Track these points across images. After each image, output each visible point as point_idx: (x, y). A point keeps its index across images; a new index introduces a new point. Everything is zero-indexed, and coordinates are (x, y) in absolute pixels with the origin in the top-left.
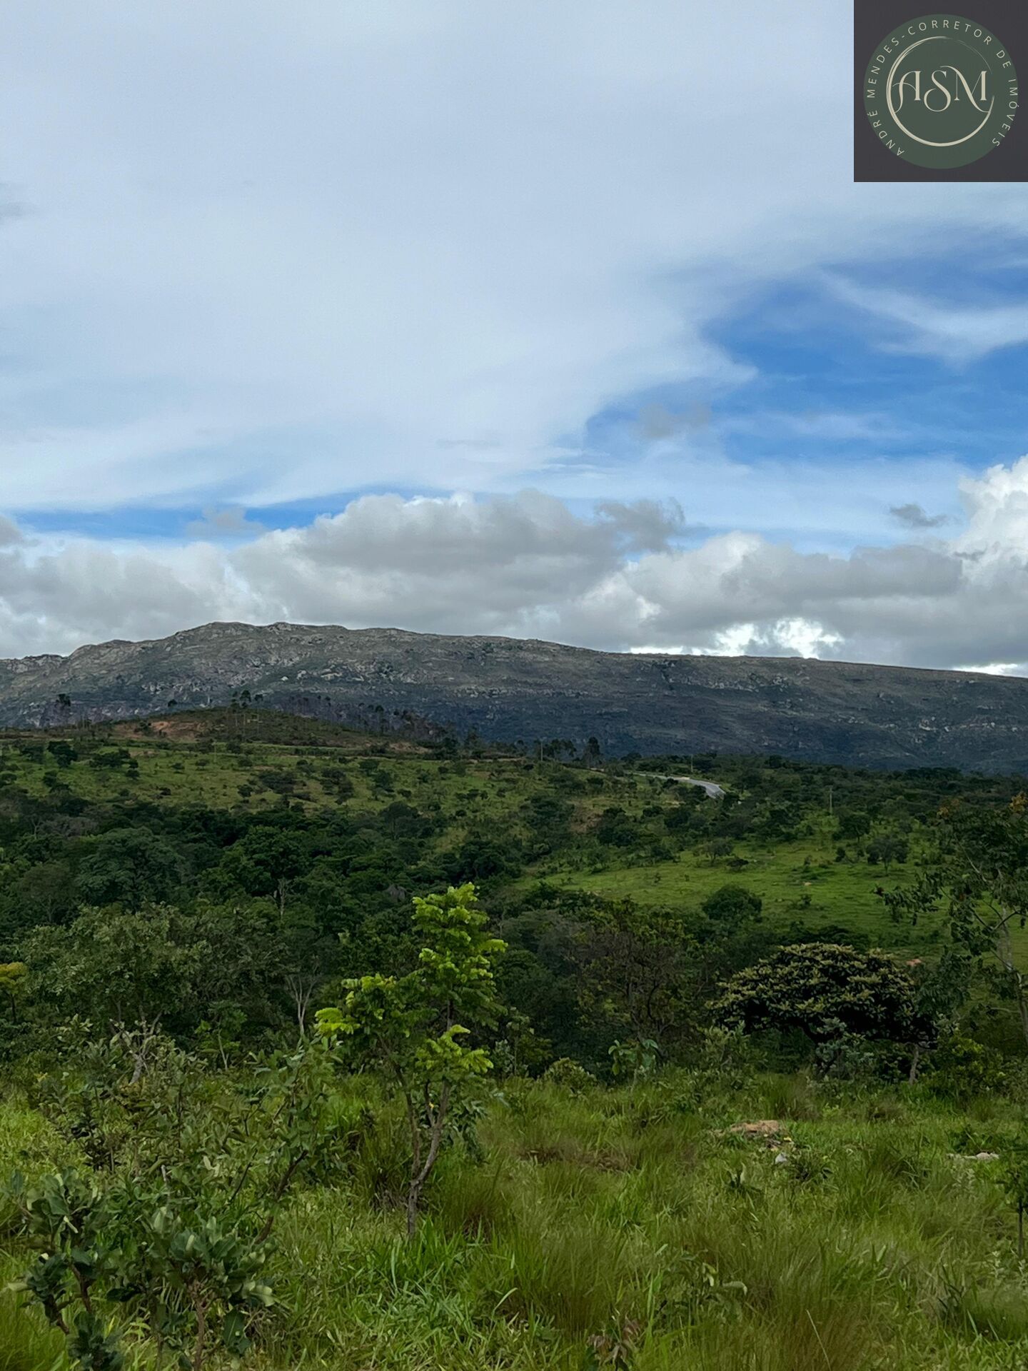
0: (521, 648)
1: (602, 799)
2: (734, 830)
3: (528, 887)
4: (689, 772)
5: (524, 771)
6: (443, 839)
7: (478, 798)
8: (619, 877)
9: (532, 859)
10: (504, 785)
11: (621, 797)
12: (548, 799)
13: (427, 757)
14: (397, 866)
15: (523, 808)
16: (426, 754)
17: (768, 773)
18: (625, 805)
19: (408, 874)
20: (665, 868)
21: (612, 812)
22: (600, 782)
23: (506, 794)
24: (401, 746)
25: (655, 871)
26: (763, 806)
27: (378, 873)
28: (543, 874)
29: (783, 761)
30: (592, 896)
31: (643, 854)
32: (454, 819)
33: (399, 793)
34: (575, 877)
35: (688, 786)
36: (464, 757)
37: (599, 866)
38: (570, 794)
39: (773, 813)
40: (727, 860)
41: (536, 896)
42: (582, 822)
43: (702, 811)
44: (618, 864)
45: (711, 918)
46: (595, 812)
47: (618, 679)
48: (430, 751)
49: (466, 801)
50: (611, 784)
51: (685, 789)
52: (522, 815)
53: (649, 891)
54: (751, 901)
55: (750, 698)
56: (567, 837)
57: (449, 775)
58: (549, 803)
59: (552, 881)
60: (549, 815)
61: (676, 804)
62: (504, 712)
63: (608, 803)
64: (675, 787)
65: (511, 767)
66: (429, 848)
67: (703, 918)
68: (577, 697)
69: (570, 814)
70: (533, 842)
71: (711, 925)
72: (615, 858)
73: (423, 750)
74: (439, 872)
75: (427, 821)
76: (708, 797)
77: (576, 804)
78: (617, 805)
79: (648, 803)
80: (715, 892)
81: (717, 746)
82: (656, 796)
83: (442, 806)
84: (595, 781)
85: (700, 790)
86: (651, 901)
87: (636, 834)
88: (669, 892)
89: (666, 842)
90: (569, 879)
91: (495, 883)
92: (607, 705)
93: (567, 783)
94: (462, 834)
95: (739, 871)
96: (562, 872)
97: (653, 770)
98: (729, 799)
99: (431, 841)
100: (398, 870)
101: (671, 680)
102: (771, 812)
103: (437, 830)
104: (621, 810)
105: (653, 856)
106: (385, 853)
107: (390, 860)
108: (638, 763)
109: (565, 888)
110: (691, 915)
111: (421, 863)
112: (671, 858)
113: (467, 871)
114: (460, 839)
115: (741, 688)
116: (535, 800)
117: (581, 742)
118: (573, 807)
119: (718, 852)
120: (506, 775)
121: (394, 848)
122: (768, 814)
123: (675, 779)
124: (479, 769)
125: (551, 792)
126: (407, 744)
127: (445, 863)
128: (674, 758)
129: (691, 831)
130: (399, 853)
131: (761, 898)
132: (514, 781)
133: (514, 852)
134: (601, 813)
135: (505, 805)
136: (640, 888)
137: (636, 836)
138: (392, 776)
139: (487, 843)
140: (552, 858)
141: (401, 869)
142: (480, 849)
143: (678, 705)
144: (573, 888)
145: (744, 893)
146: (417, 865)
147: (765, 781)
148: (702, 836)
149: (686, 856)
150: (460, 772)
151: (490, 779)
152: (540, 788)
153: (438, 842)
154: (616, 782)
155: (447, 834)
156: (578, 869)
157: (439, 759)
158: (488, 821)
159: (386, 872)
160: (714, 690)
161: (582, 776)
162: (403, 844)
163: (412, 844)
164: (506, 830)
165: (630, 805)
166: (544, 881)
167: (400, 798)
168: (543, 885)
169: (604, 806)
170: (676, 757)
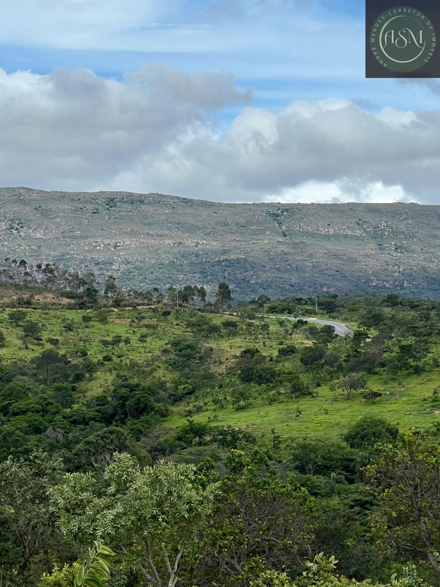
0: (142, 202)
1: (238, 341)
2: (366, 365)
3: (179, 425)
4: (316, 313)
5: (163, 318)
6: (93, 383)
7: (122, 344)
8: (262, 413)
9: (177, 399)
10: (144, 330)
11: (256, 338)
12: (188, 343)
13: (70, 307)
14: (54, 410)
15: (165, 351)
16: (69, 304)
17: (387, 311)
18: (259, 346)
19: (64, 417)
20: (304, 404)
21: (249, 353)
22: (233, 325)
23: (148, 339)
24: (45, 298)
25: (295, 406)
26: (390, 343)
27: (37, 416)
28: (190, 413)
29: (399, 300)
30: (240, 432)
31: (282, 391)
32: (103, 364)
33: (47, 341)
34: (221, 414)
35: (318, 327)
36: (105, 306)
37: (242, 403)
38: (207, 337)
39: (402, 348)
40: (362, 394)
41: (187, 432)
42: (221, 363)
43: (335, 349)
44: (260, 402)
45: (352, 447)
46: (233, 353)
47: (235, 228)
48: (73, 301)
49: (110, 347)
50: (244, 327)
51: (315, 328)
52: (164, 358)
53: (290, 424)
54: (389, 430)
55: (357, 242)
56: (210, 377)
57: (92, 323)
58: (189, 347)
59: (199, 419)
60: (189, 357)
61: (309, 343)
62: (128, 263)
63: (244, 344)
64: (305, 327)
65: (149, 314)
66: (81, 392)
67: (343, 448)
68: (196, 246)
69: (209, 356)
70: (177, 384)
71: (352, 454)
72: (256, 395)
73: (66, 301)
74: (92, 413)
75: (76, 367)
76: (337, 335)
77: (214, 346)
78: (251, 346)
79: (281, 344)
80: (354, 423)
81: (329, 288)
82: (289, 336)
83: (89, 353)
84: (228, 324)
85: (329, 330)
86: (294, 434)
87: (274, 372)
88: (310, 425)
89: (305, 379)
90: (215, 417)
91: (147, 422)
92: (225, 252)
93: (204, 327)
94: (110, 378)
95: (374, 403)
96: (207, 410)
97: (282, 311)
98: (359, 336)
99: (82, 385)
100: (55, 413)
101: (284, 228)
102: (400, 347)
103: (87, 375)
104: (257, 351)
105: (292, 392)
106: (41, 398)
107: (47, 404)
108: (267, 305)
109: (213, 425)
110: (333, 445)
111: (76, 407)
112: (310, 394)
113: (119, 412)
114: (109, 382)
115: (350, 233)
116: (176, 344)
117: (211, 289)
118: (211, 349)
119: (353, 385)
120: (146, 322)
121: (50, 393)
122: (396, 349)
123: (304, 319)
124: (119, 316)
125: (189, 336)
126: (51, 295)
127: (98, 405)
128: (299, 300)
129: (326, 367)
130: (54, 398)
131: (398, 427)
132: (154, 327)
133: (163, 394)
134: (238, 354)
135: (148, 350)
136: (283, 422)
137: (274, 374)
138: (40, 324)
139: (137, 385)
140: (197, 398)
141: (58, 412)
142: (132, 391)
143: (291, 251)
144: (219, 424)
145: (382, 422)
146: (72, 408)
147: (387, 318)
148: (337, 372)
149: (324, 391)
150: (103, 320)
151: (131, 325)
152: (178, 332)
153: (89, 386)
154: (250, 325)
155: (96, 378)
156: (222, 407)
157: (81, 308)
158: (134, 365)
159: (43, 416)
160: (324, 236)
161: (217, 320)
162: (58, 389)
163: (65, 388)
164: (151, 372)
165: (265, 345)
166: (191, 419)
167: (49, 346)
168: (191, 422)
169: (240, 347)
170: (301, 299)
